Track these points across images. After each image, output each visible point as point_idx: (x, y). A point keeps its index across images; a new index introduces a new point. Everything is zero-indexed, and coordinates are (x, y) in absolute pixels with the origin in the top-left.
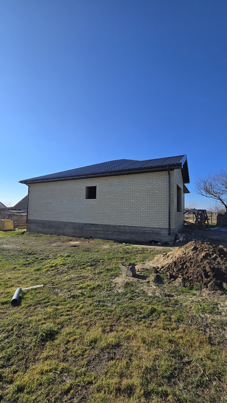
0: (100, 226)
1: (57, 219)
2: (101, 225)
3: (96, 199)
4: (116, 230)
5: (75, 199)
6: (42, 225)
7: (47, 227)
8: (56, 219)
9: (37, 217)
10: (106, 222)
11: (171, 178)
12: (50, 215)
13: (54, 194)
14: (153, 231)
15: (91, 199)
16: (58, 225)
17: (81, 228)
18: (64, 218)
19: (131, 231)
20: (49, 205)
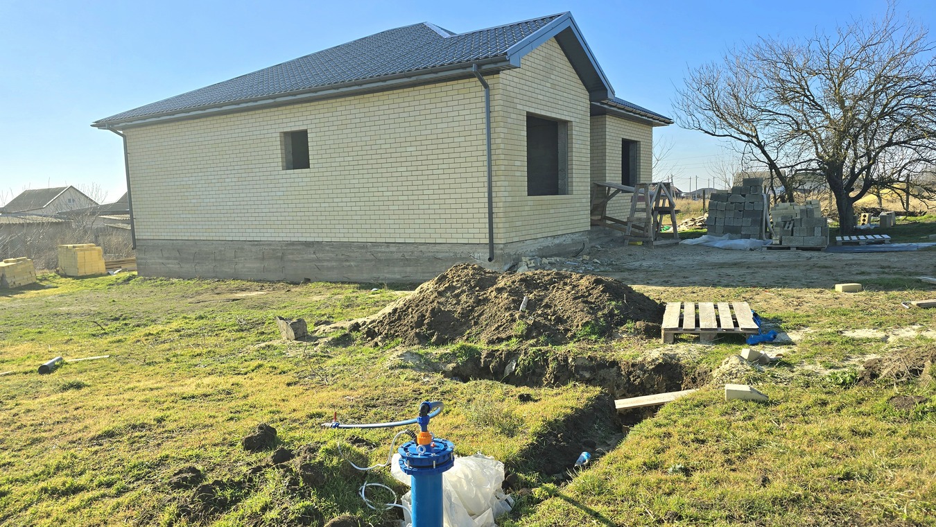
0: (327, 248)
1: (214, 234)
2: (330, 244)
3: (308, 167)
4: (369, 256)
5: (254, 170)
6: (178, 255)
7: (192, 257)
8: (211, 234)
9: (160, 230)
10: (340, 236)
11: (491, 98)
12: (195, 223)
13: (198, 159)
14: (455, 254)
15: (296, 171)
16: (221, 251)
17: (280, 254)
18: (234, 231)
19: (403, 256)
20: (188, 194)
